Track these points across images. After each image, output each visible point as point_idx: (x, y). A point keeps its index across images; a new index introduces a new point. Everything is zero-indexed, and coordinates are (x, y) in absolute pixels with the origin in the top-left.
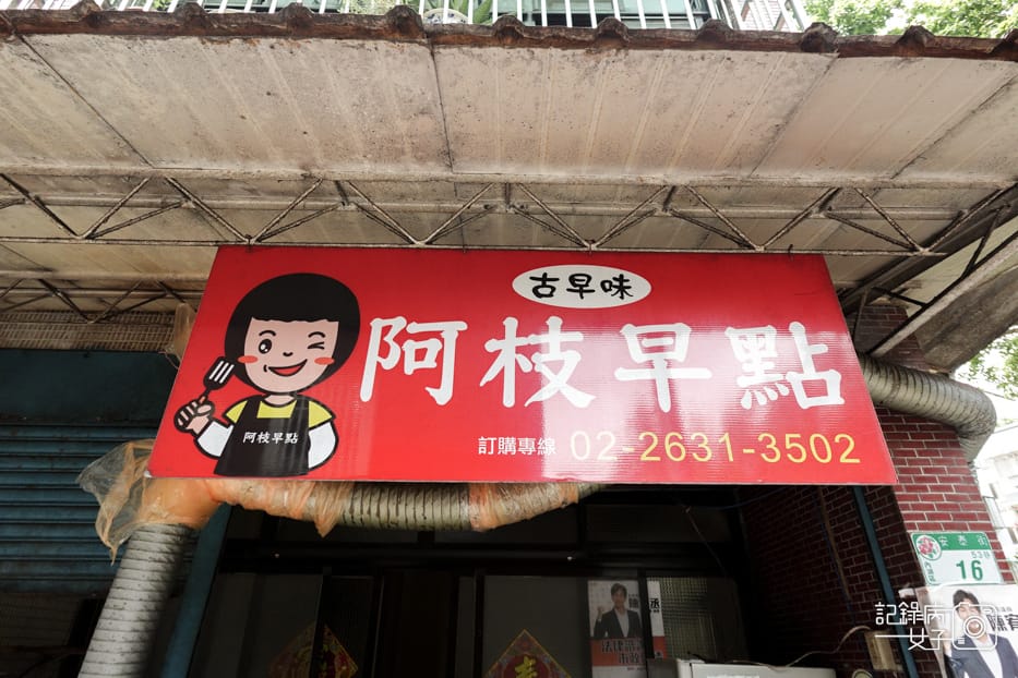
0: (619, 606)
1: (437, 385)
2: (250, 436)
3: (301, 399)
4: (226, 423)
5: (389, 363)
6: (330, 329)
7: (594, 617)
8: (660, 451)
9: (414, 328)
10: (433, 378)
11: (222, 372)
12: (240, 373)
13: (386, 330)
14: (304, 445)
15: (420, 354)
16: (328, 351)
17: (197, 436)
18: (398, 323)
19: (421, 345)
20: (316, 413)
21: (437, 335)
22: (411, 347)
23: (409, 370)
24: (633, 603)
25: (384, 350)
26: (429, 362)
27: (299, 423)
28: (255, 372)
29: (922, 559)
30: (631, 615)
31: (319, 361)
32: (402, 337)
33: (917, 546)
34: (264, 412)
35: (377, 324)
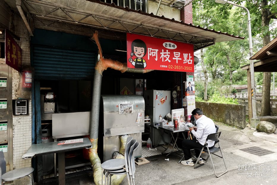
0: (140, 83)
1: (156, 58)
2: (137, 63)
3: (142, 59)
4: (134, 61)
5: (151, 55)
6: (143, 49)
7: (136, 84)
8: (176, 68)
9: (153, 50)
10: (155, 57)
11: (132, 54)
12: (134, 54)
13: (150, 50)
14: (143, 65)
15: (154, 54)
16: (144, 52)
17: (132, 63)
18: (151, 49)
19: (154, 52)
20: (144, 61)
21: (155, 51)
22: (153, 52)
23: (153, 56)
24: (142, 83)
25: (150, 53)
26: (155, 55)
27: (142, 62)
28: (136, 54)
29: (187, 78)
30: (142, 84)
31: (143, 54)
32: (152, 51)
33: (187, 77)
34: (138, 60)
35: (149, 49)
